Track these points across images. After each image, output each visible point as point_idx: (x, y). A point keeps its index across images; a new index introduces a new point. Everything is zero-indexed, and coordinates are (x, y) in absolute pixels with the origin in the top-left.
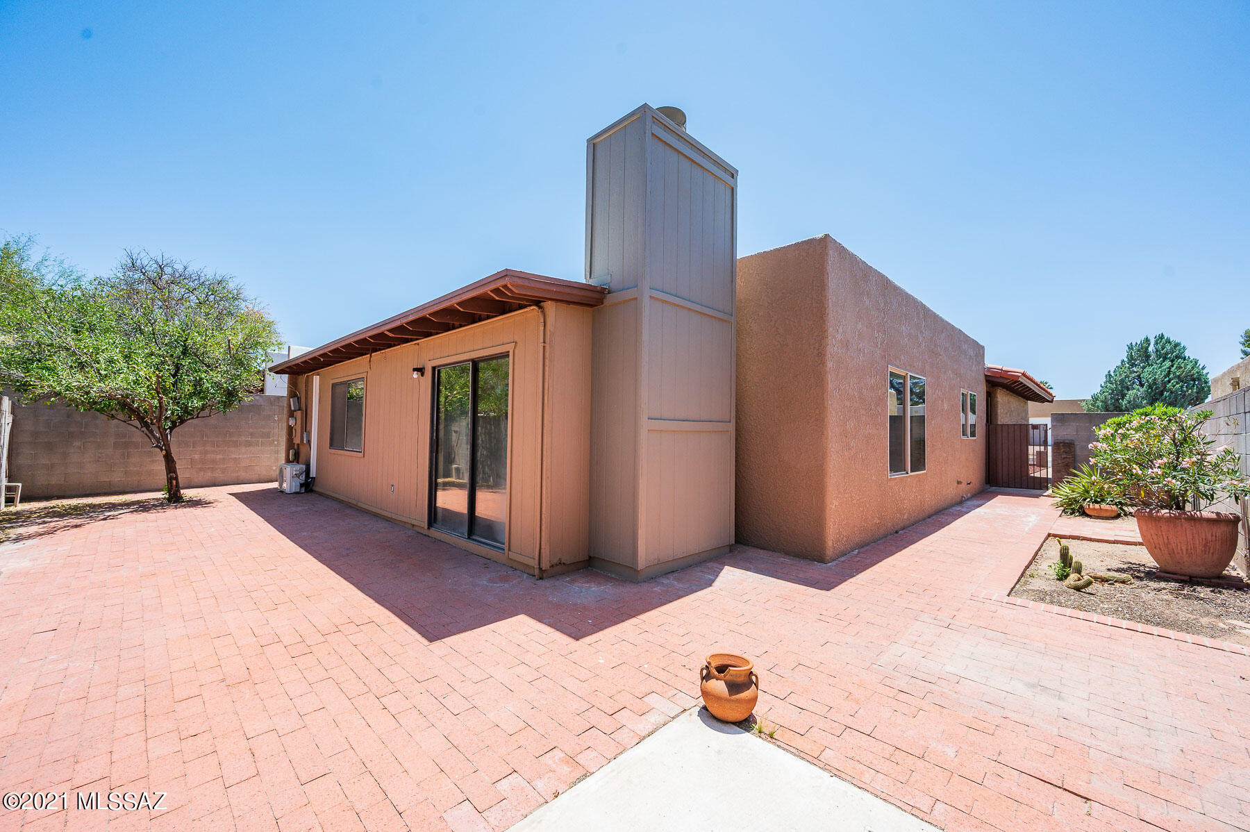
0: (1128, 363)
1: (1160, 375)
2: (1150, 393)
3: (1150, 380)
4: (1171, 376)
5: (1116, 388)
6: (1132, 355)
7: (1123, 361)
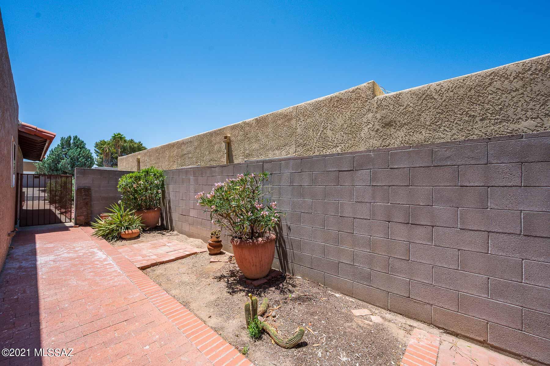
0: (61, 147)
1: (76, 154)
2: (71, 162)
3: (72, 156)
4: (81, 155)
5: (56, 158)
6: (63, 143)
7: (58, 145)
